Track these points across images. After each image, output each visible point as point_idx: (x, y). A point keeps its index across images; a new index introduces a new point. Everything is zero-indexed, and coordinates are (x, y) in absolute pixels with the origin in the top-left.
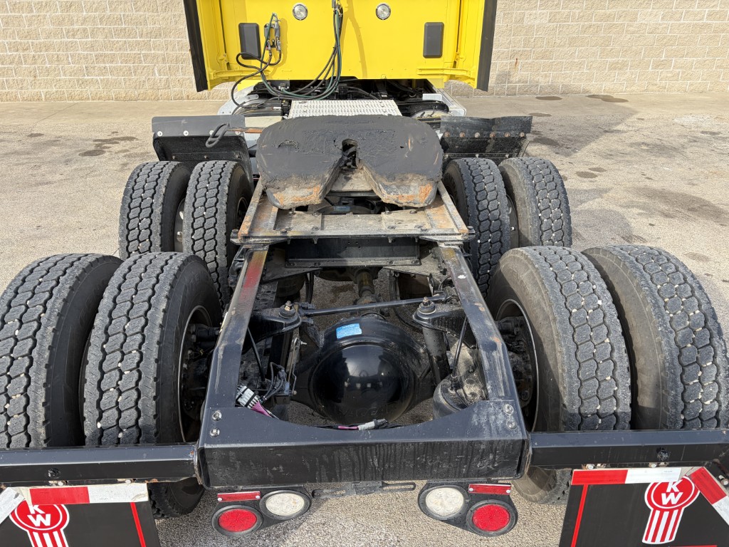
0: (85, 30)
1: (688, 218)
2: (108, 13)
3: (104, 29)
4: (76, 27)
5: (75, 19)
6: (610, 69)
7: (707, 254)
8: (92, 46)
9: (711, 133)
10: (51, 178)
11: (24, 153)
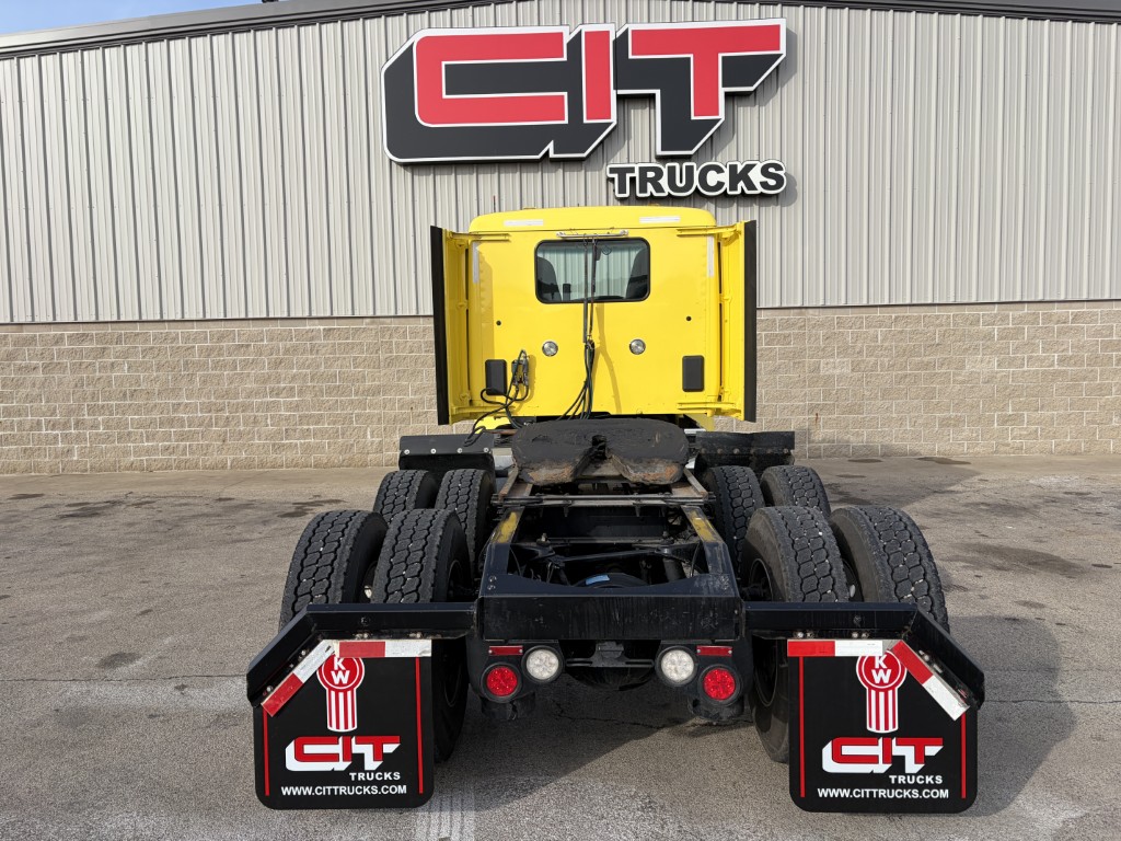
0: (292, 389)
1: (1027, 571)
2: (322, 369)
3: (314, 387)
4: (283, 385)
5: (283, 376)
6: (941, 426)
7: (1044, 602)
8: (297, 406)
9: (1077, 494)
10: (248, 536)
11: (214, 515)
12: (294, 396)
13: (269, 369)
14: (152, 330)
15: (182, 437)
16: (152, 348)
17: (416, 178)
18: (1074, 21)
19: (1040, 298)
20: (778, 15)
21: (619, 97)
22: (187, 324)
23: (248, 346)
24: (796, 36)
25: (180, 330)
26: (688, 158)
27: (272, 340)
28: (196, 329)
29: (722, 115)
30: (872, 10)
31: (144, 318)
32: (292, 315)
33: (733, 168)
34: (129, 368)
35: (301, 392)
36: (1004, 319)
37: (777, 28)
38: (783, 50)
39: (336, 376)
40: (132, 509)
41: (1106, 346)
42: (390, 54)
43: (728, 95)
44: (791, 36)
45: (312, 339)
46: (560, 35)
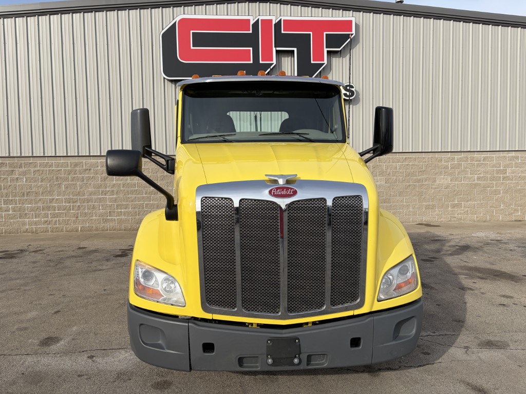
0: (113, 191)
3: (124, 190)
4: (108, 189)
5: (108, 185)
6: (426, 208)
8: (116, 200)
9: (496, 240)
10: (101, 268)
11: (79, 257)
12: (113, 195)
13: (101, 181)
14: (39, 161)
15: (54, 216)
16: (39, 170)
17: (177, 87)
18: (483, 24)
19: (469, 150)
20: (351, 15)
21: (277, 52)
22: (58, 158)
23: (90, 170)
24: (359, 26)
25: (53, 161)
28: (62, 161)
29: (325, 61)
30: (394, 15)
31: (34, 155)
34: (26, 180)
35: (117, 193)
36: (453, 159)
37: (351, 21)
38: (354, 32)
39: (135, 185)
40: (33, 254)
41: (498, 172)
42: (164, 27)
43: (328, 52)
44: (357, 26)
46: (249, 20)
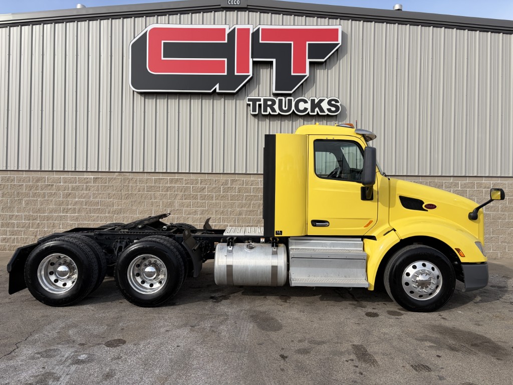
12: (75, 213)
13: (63, 198)
15: (13, 233)
17: (147, 100)
18: (492, 32)
19: (475, 175)
20: (338, 24)
21: (254, 62)
22: (20, 172)
23: (52, 185)
24: (347, 35)
25: (15, 176)
26: (290, 95)
27: (65, 182)
28: (25, 175)
29: (307, 73)
30: (387, 23)
32: (77, 170)
33: (313, 101)
35: (79, 211)
36: (456, 185)
37: (337, 30)
38: (340, 41)
39: (98, 203)
42: (136, 35)
43: (310, 63)
44: (344, 35)
45: (87, 183)
46: (224, 30)
